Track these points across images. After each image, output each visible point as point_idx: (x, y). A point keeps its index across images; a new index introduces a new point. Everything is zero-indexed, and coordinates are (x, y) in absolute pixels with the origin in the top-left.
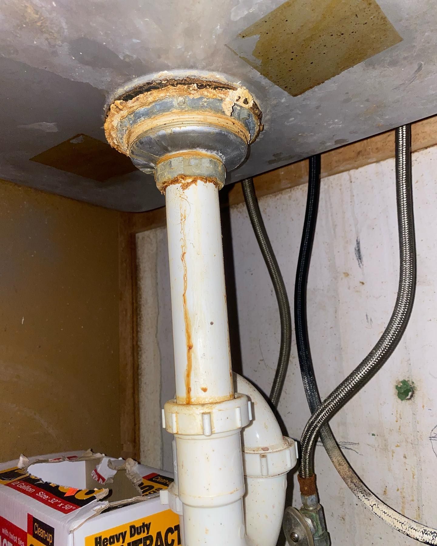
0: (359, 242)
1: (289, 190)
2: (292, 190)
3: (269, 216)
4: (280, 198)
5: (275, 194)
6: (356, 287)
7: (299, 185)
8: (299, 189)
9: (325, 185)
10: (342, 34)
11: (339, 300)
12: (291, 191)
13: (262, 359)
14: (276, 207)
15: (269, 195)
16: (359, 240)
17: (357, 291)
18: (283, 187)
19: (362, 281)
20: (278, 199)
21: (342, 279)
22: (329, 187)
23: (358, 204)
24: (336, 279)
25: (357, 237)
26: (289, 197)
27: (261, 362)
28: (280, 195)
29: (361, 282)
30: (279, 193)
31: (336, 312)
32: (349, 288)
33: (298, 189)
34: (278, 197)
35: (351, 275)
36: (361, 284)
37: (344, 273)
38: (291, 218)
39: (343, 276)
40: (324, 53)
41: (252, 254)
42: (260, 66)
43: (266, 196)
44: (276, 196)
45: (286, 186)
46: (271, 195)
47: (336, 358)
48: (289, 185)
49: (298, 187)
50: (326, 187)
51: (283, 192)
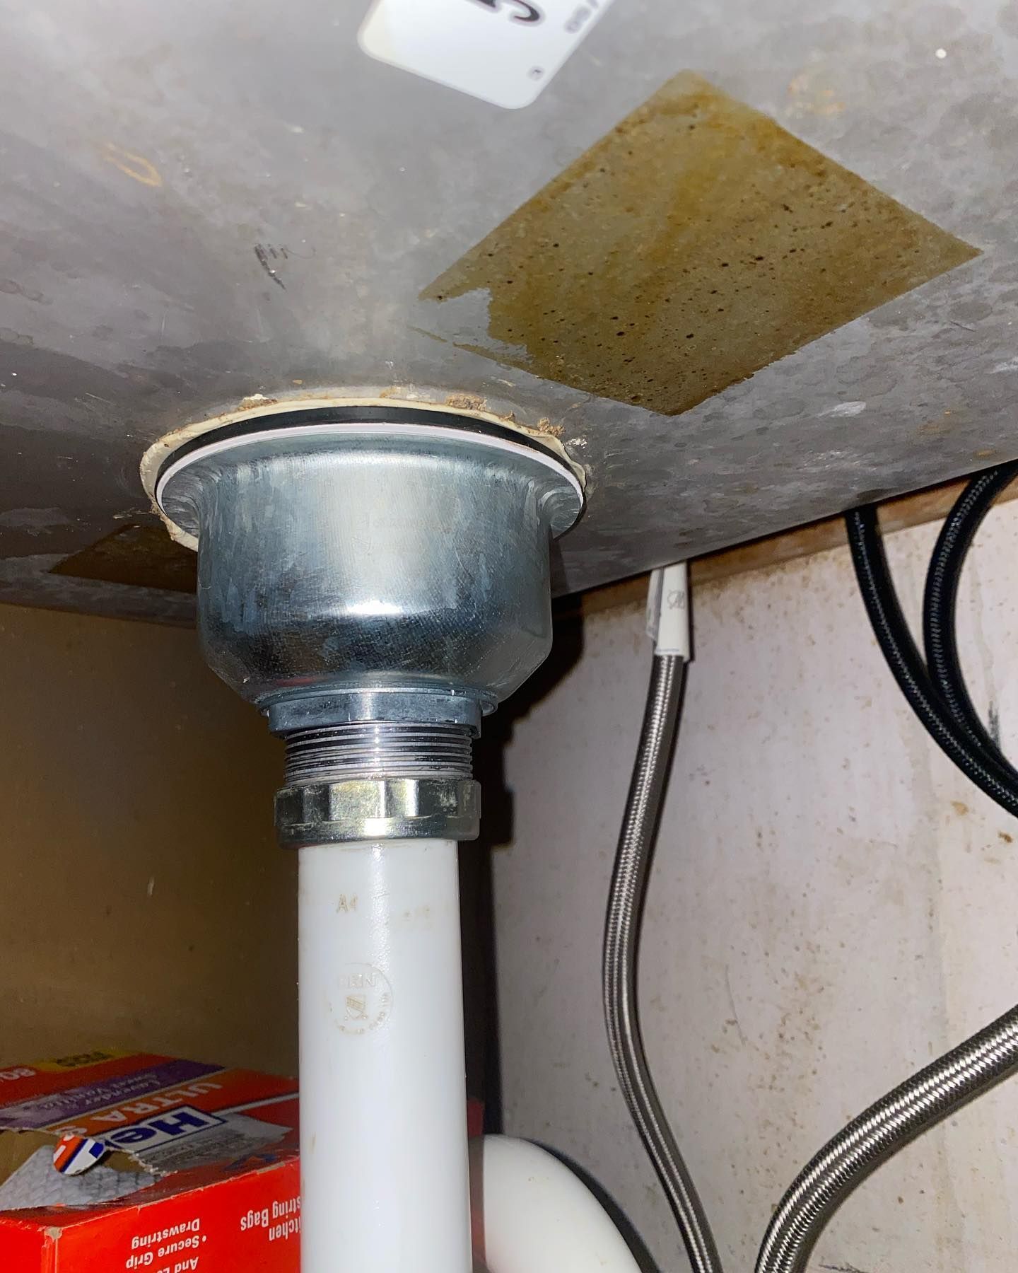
0: (997, 717)
1: (802, 560)
2: (811, 561)
3: (750, 627)
4: (780, 581)
5: (765, 569)
6: (989, 846)
7: (829, 548)
8: (830, 560)
9: (899, 550)
10: (760, 258)
11: (940, 881)
12: (807, 563)
13: (733, 1018)
14: (769, 606)
15: (749, 573)
16: (997, 712)
17: (992, 860)
18: (782, 554)
19: (1004, 832)
20: (773, 584)
21: (948, 819)
22: (910, 555)
23: (991, 609)
24: (931, 819)
25: (991, 704)
26: (804, 579)
27: (730, 1028)
28: (779, 574)
29: (1001, 835)
30: (777, 568)
31: (931, 915)
32: (968, 849)
33: (826, 558)
34: (773, 578)
35: (974, 811)
36: (1002, 839)
37: (955, 804)
38: (810, 638)
39: (951, 811)
40: (721, 310)
41: (709, 727)
42: (528, 359)
43: (741, 575)
44: (768, 574)
45: (791, 553)
46: (755, 573)
47: (930, 1044)
48: (800, 551)
49: (825, 553)
50: (903, 556)
51: (788, 566)
